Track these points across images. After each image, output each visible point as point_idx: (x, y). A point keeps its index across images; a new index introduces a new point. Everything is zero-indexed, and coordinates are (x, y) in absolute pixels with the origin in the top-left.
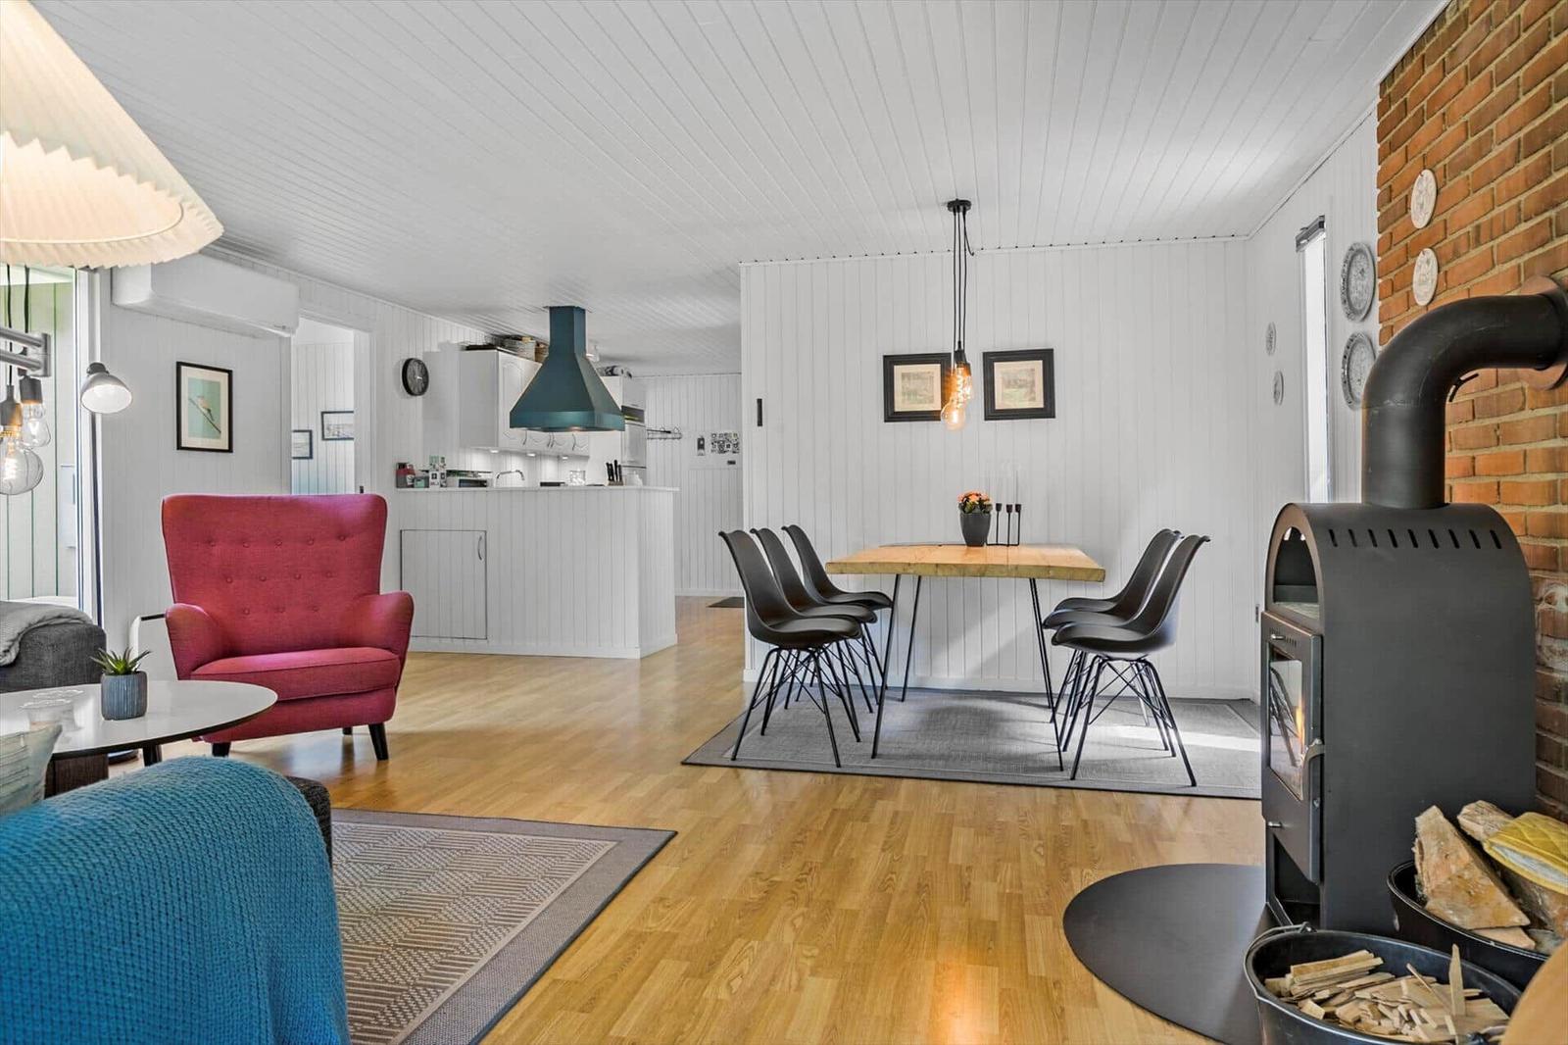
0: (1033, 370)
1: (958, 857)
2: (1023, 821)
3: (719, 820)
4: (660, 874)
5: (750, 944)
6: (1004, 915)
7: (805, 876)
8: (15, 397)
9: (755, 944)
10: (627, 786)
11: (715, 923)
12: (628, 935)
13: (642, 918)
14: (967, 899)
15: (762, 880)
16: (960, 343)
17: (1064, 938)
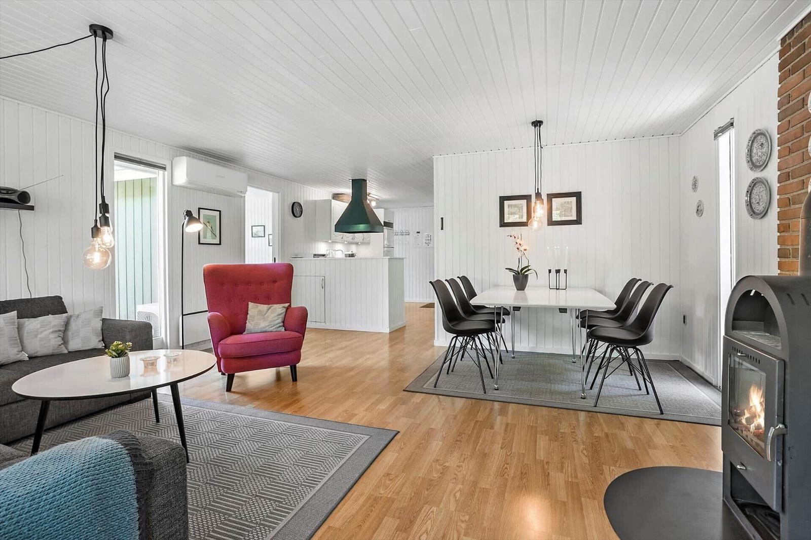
0: (571, 202)
1: (541, 455)
2: (574, 432)
3: (420, 425)
4: (390, 457)
5: (431, 510)
6: (570, 497)
7: (461, 463)
8: (98, 224)
9: (434, 509)
10: (378, 402)
11: (414, 493)
12: (369, 498)
13: (377, 487)
14: (548, 484)
15: (440, 465)
16: (538, 189)
17: (606, 516)
